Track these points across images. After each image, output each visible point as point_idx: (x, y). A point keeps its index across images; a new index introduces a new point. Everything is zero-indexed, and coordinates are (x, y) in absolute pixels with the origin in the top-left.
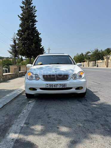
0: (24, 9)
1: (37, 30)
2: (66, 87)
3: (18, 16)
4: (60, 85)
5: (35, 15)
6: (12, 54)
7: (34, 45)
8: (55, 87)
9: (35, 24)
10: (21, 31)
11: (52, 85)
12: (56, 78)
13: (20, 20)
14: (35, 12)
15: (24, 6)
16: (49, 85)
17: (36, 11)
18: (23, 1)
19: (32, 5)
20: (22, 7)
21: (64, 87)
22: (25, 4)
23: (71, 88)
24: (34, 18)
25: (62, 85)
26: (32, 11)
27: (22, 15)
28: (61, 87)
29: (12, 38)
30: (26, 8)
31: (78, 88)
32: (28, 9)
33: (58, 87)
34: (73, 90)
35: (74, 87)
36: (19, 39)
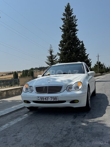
0: (65, 20)
1: (78, 39)
2: (57, 100)
3: (60, 27)
4: (51, 97)
5: (76, 24)
6: (49, 65)
7: (74, 53)
8: (46, 100)
9: (76, 33)
10: (62, 42)
11: (43, 98)
12: (48, 90)
13: (62, 31)
14: (76, 22)
15: (65, 17)
16: (40, 98)
17: (77, 20)
18: (63, 13)
19: (72, 15)
20: (63, 19)
21: (55, 100)
22: (65, 16)
23: (64, 102)
24: (75, 28)
25: (54, 98)
26: (72, 21)
27: (63, 26)
28: (52, 100)
29: (49, 50)
30: (66, 19)
31: (73, 102)
32: (68, 19)
33: (49, 100)
34: (67, 104)
35: (68, 101)
36: (61, 49)
